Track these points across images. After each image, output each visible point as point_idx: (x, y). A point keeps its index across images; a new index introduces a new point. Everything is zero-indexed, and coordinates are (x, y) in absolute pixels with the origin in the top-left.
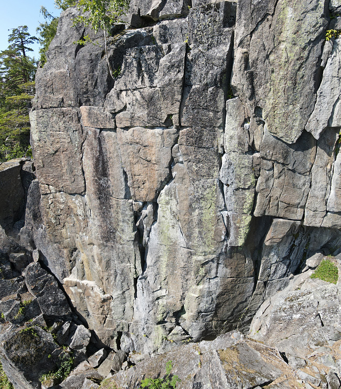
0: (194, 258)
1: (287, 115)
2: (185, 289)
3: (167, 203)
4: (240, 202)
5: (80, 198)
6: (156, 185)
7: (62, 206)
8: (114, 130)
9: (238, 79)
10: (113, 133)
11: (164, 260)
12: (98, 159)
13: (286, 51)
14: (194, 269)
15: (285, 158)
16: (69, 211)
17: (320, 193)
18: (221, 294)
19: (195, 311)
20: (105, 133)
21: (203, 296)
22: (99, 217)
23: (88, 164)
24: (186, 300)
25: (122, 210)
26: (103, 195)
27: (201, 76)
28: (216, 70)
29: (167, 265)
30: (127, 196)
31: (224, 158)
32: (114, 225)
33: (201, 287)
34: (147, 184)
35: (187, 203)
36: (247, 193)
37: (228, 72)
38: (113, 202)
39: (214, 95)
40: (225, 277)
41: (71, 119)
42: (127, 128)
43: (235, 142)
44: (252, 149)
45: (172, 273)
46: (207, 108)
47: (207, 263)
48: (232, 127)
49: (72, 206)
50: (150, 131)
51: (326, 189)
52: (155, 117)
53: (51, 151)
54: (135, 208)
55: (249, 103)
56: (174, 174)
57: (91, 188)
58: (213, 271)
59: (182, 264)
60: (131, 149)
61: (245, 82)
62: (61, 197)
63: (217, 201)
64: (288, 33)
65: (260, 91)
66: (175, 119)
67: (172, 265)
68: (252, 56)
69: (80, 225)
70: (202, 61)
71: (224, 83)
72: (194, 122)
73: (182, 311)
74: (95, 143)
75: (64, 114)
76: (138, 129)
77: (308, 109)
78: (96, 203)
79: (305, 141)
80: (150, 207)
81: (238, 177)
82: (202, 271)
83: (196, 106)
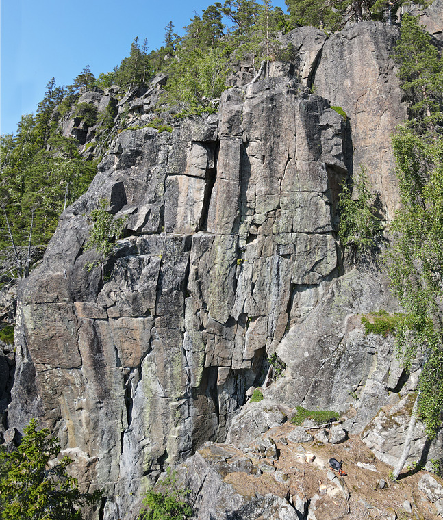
0: (171, 404)
1: (220, 308)
2: (166, 433)
3: (149, 366)
4: (196, 360)
5: (76, 371)
6: (140, 355)
7: (59, 379)
8: (107, 319)
9: (191, 286)
10: (106, 322)
11: (147, 410)
12: (93, 341)
13: (218, 269)
14: (172, 413)
15: (221, 332)
16: (66, 382)
17: (239, 350)
18: (195, 431)
19: (176, 451)
20: (98, 322)
21: (181, 436)
22: (95, 383)
23: (84, 345)
24: (168, 443)
25: (114, 376)
26: (98, 366)
27: (169, 282)
28: (179, 279)
29: (150, 415)
30: (119, 365)
31: (185, 334)
32: (108, 387)
33: (178, 427)
34: (133, 355)
35: (162, 364)
36: (200, 354)
37: (186, 281)
38: (107, 370)
39: (177, 296)
40: (195, 416)
41: (66, 311)
42: (117, 318)
43: (192, 324)
44: (202, 328)
45: (155, 421)
46: (173, 304)
47: (181, 406)
48: (189, 315)
49: (69, 378)
50: (134, 319)
51: (243, 348)
52: (138, 310)
53: (47, 336)
54: (125, 373)
55: (199, 300)
56: (153, 347)
57: (87, 362)
58: (186, 412)
59: (162, 411)
60: (120, 332)
61: (196, 288)
62: (58, 372)
63: (182, 361)
64: (218, 259)
65: (205, 293)
66: (152, 311)
67: (154, 414)
68: (200, 271)
69: (78, 392)
70: (170, 273)
71: (183, 288)
72: (165, 313)
73: (165, 455)
74: (90, 329)
75: (59, 308)
76: (125, 318)
77: (231, 304)
78: (92, 373)
79: (231, 322)
80: (136, 371)
81: (194, 345)
82: (178, 413)
83: (166, 303)
